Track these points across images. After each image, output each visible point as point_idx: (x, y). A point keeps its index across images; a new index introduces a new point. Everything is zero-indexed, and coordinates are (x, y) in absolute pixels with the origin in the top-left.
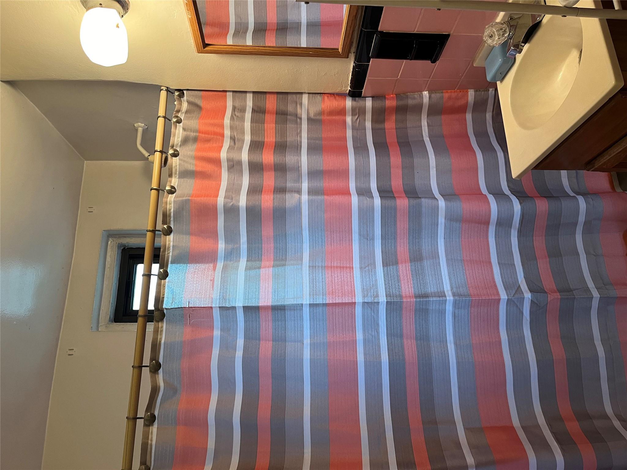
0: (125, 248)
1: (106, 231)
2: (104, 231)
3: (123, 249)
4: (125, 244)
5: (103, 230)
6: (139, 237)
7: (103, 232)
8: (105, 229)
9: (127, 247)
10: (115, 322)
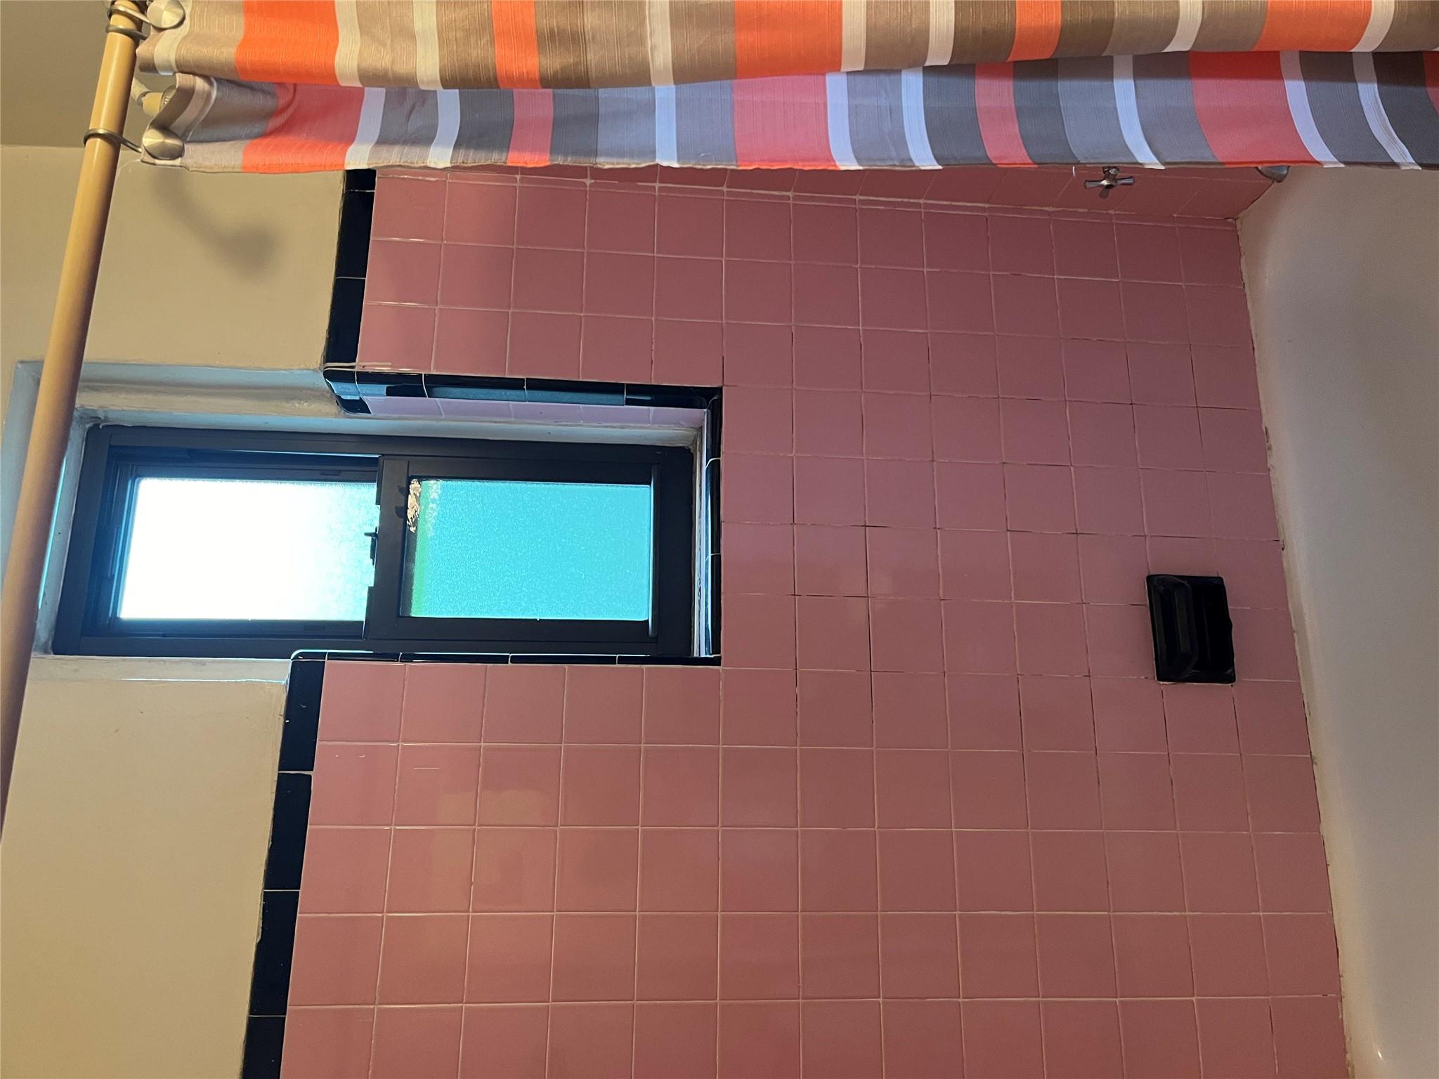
0: (99, 425)
1: (27, 362)
2: (22, 362)
3: (90, 429)
4: (94, 411)
5: (20, 358)
6: (140, 391)
7: (17, 368)
8: (25, 358)
9: (103, 421)
10: (56, 652)
